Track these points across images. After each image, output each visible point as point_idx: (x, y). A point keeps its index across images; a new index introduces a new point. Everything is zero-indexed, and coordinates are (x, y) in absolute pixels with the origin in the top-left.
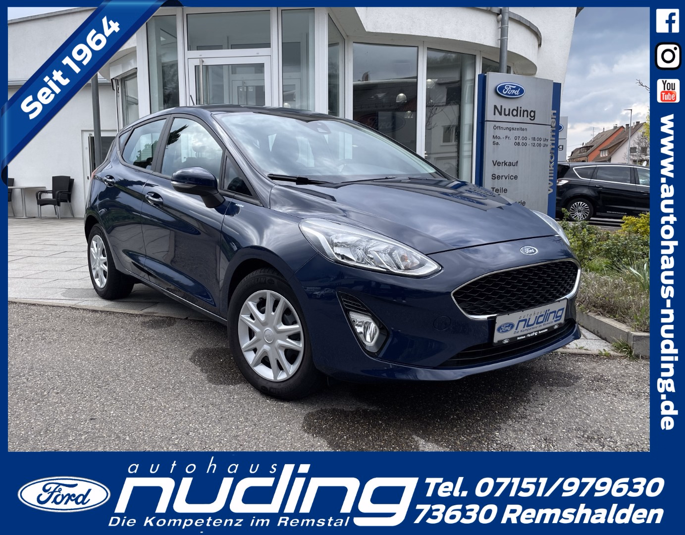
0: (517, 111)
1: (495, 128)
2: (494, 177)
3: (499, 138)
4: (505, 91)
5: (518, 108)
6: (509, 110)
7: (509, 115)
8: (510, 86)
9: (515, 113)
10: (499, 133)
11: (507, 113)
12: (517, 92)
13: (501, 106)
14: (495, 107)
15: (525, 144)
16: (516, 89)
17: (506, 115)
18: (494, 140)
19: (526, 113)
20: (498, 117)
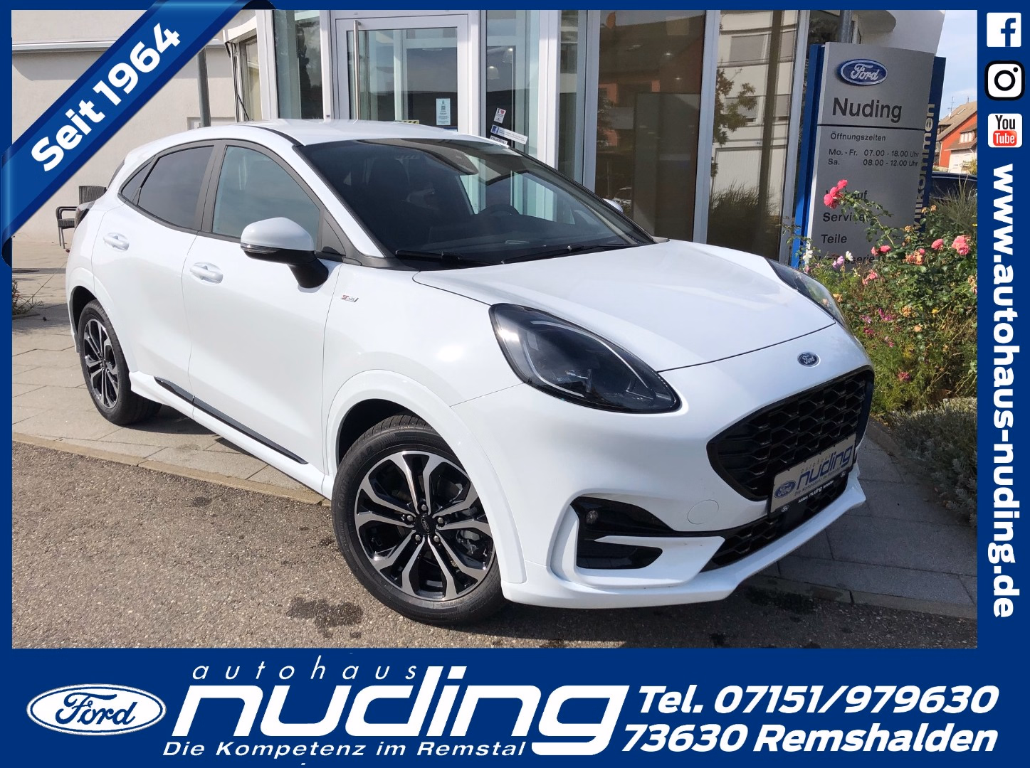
0: (872, 107)
1: (834, 136)
2: (827, 217)
3: (839, 153)
4: (854, 74)
5: (873, 101)
6: (859, 105)
7: (858, 114)
8: (864, 65)
9: (868, 110)
10: (840, 144)
11: (855, 111)
12: (874, 76)
13: (846, 100)
14: (837, 101)
15: (880, 163)
16: (872, 71)
17: (852, 114)
18: (831, 156)
19: (886, 110)
20: (839, 118)
